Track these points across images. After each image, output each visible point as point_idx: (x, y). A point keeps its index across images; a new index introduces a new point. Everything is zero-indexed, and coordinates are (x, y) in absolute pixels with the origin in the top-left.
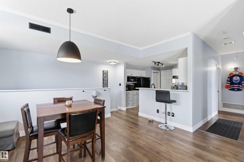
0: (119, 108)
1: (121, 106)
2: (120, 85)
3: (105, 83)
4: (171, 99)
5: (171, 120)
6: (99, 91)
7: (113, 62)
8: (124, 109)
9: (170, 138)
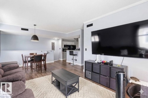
0: (60, 59)
1: (60, 58)
2: (60, 49)
3: (53, 48)
4: (74, 54)
5: (76, 62)
6: (48, 51)
7: (56, 38)
8: (62, 60)
9: (76, 69)
